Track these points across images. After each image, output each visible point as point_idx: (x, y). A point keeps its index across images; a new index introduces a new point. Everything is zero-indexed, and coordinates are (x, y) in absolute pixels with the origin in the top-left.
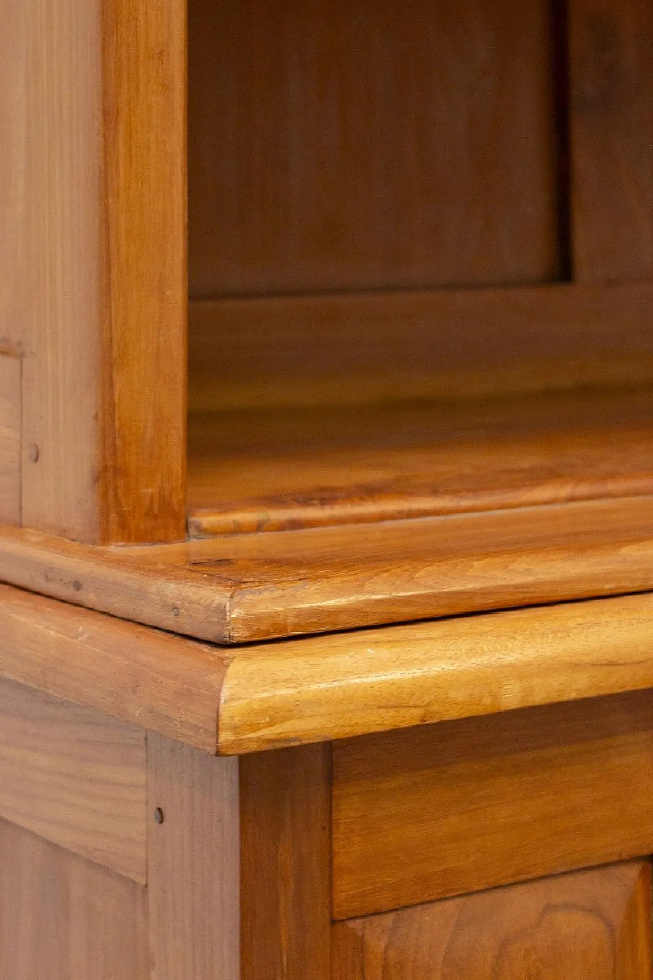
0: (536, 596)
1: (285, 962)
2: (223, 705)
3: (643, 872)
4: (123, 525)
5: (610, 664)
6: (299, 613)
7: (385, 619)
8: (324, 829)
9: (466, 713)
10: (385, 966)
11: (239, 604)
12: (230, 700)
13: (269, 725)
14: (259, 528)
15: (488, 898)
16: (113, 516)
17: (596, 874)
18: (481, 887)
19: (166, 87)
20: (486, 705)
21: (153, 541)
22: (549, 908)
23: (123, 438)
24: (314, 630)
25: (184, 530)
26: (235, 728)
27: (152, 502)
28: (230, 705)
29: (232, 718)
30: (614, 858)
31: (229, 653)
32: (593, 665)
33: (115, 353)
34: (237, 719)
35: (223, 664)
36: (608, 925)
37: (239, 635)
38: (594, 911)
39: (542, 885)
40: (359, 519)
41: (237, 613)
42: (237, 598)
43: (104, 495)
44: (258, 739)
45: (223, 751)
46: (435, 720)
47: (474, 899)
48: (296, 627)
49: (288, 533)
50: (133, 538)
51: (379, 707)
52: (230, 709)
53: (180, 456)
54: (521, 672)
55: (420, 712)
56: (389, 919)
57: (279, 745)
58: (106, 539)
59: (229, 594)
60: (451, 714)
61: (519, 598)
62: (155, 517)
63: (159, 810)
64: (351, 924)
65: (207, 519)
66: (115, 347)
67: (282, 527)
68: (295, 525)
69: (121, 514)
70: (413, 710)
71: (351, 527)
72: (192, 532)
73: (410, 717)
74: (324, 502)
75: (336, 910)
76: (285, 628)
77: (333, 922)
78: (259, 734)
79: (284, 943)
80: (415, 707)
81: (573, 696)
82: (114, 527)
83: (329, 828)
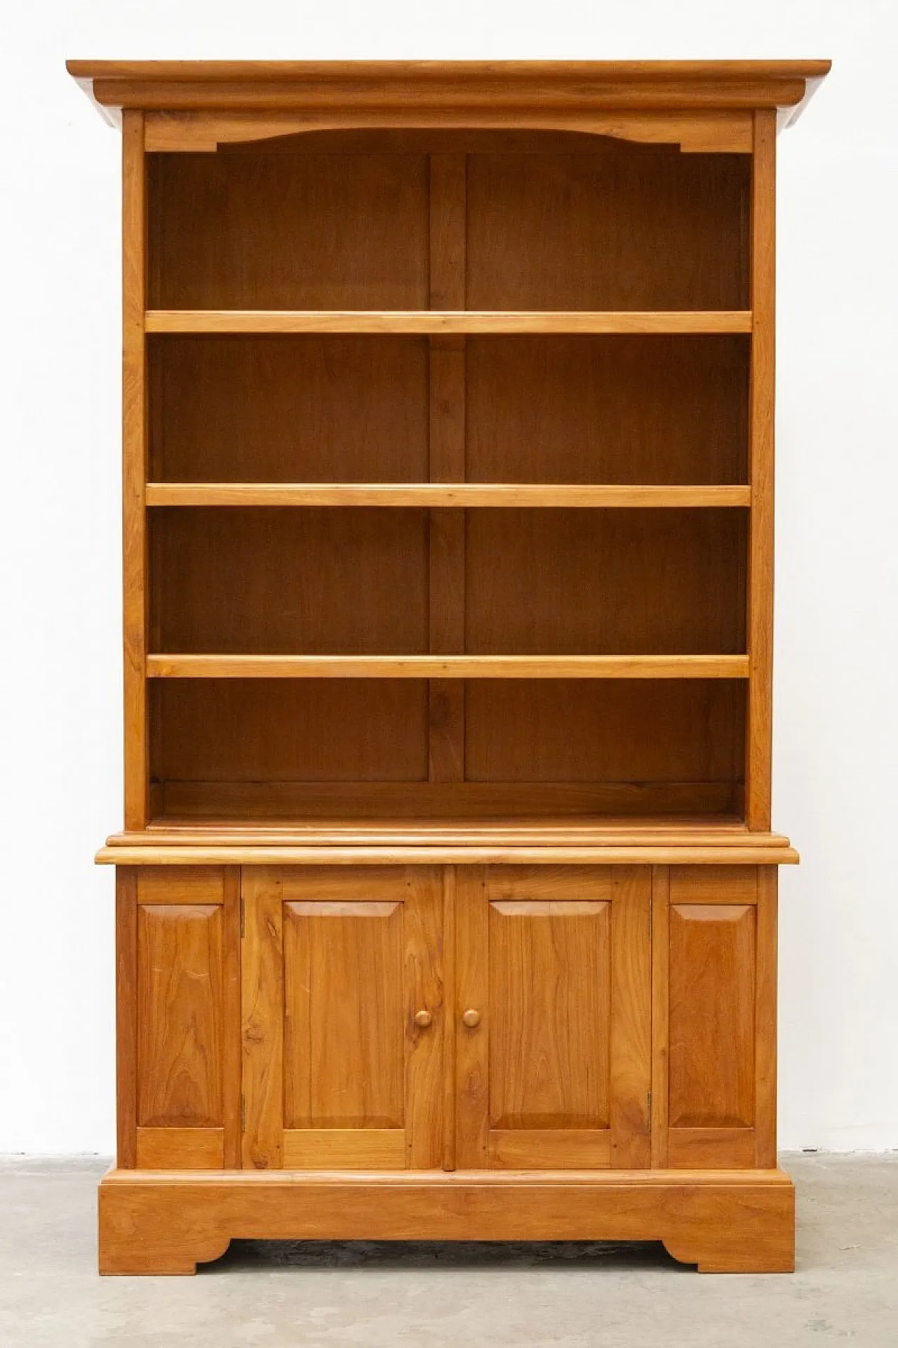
1: (124, 910)
3: (219, 907)
8: (135, 885)
10: (149, 916)
17: (207, 906)
18: (173, 903)
20: (158, 863)
22: (191, 911)
30: (211, 903)
36: (208, 917)
38: (206, 914)
39: (191, 905)
47: (171, 906)
56: (150, 907)
64: (141, 906)
73: (139, 863)
75: (138, 903)
77: (138, 905)
79: (124, 906)
83: (137, 887)
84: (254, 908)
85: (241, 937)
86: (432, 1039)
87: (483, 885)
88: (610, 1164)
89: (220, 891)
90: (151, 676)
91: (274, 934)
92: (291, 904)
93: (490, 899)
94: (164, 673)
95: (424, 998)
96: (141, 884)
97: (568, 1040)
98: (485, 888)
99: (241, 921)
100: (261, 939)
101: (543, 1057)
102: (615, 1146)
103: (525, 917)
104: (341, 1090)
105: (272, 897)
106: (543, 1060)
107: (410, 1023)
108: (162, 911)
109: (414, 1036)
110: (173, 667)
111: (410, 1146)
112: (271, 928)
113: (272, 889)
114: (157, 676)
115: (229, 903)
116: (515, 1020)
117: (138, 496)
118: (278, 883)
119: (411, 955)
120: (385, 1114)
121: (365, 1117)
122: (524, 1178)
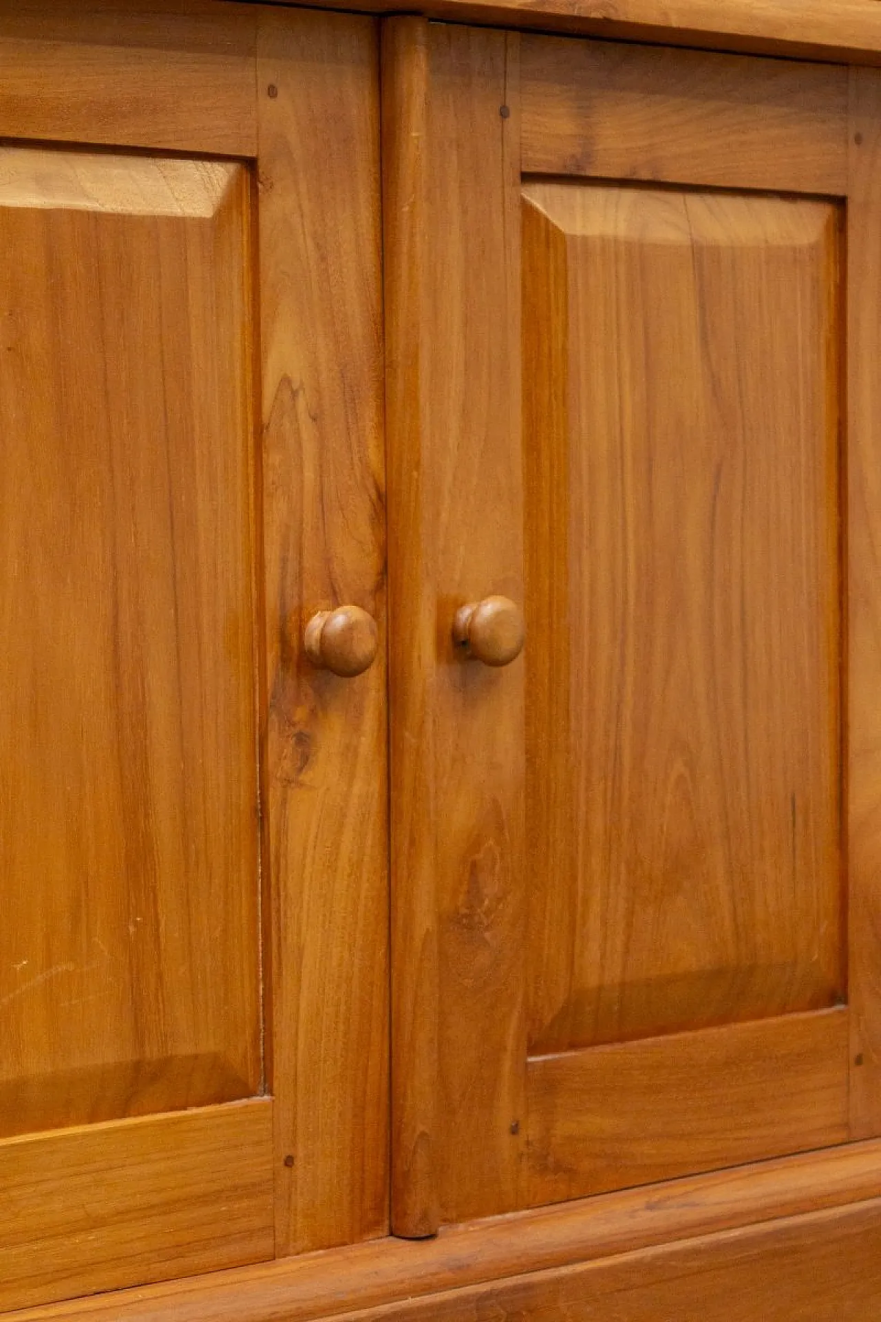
86: (355, 728)
87: (504, 113)
88: (846, 1126)
93: (526, 169)
95: (328, 561)
97: (745, 705)
98: (511, 122)
101: (679, 767)
102: (859, 1061)
103: (629, 245)
104: (49, 964)
106: (681, 777)
107: (284, 660)
109: (300, 714)
111: (289, 1162)
116: (604, 634)
119: (286, 381)
120: (209, 1045)
121: (138, 1066)
122: (646, 1220)
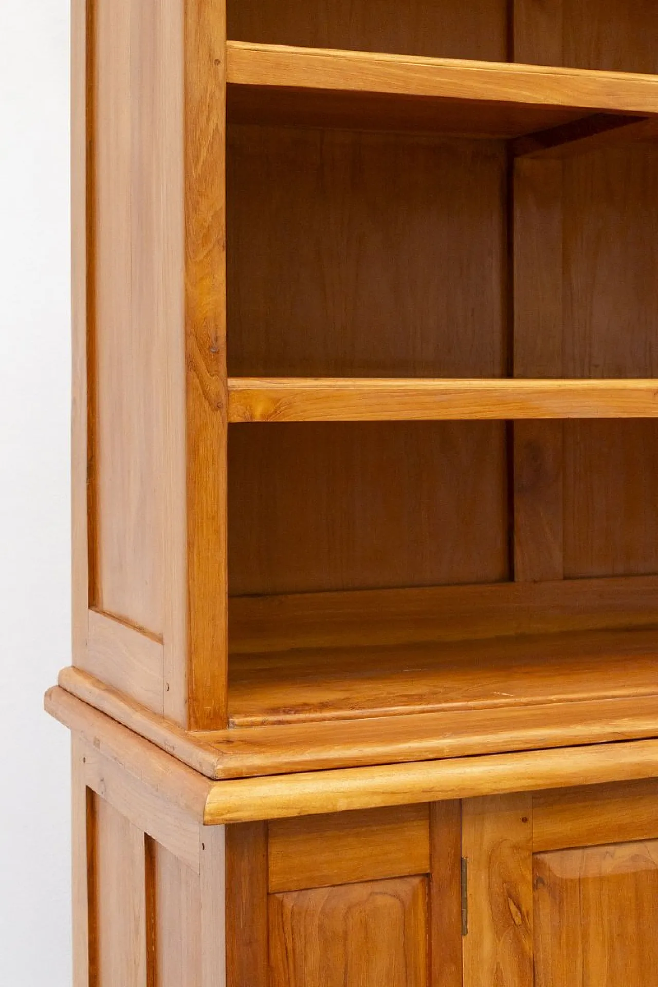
0: (364, 762)
1: (244, 909)
2: (206, 805)
3: (422, 881)
4: (196, 722)
5: (392, 793)
6: (248, 768)
7: (289, 770)
8: (264, 856)
9: (320, 811)
10: (292, 913)
11: (221, 763)
12: (210, 803)
13: (227, 813)
14: (263, 724)
15: (344, 888)
16: (192, 719)
17: (398, 881)
18: (340, 883)
19: (217, 532)
20: (329, 808)
21: (210, 729)
22: (373, 894)
23: (196, 685)
24: (255, 775)
25: (226, 724)
26: (211, 815)
27: (210, 713)
28: (210, 805)
29: (210, 810)
30: (407, 874)
31: (215, 783)
32: (383, 793)
33: (193, 648)
34: (212, 811)
35: (210, 787)
36: (402, 902)
37: (220, 776)
38: (396, 896)
39: (371, 884)
40: (312, 720)
41: (220, 767)
42: (220, 760)
43: (189, 709)
44: (223, 819)
45: (206, 823)
46: (306, 814)
47: (336, 888)
48: (247, 773)
49: (276, 727)
50: (201, 727)
51: (278, 808)
52: (209, 807)
53: (223, 693)
54: (348, 795)
55: (298, 810)
56: (295, 894)
57: (232, 822)
58: (189, 729)
59: (217, 759)
60: (313, 812)
61: (355, 763)
62: (211, 719)
63: (203, 844)
64: (277, 895)
65: (237, 720)
66: (193, 645)
67: (273, 724)
68: (280, 722)
69: (195, 717)
70: (294, 809)
71: (307, 725)
72: (231, 725)
73: (293, 813)
74: (296, 712)
75: (270, 889)
76: (242, 773)
77: (268, 894)
78: (223, 817)
79: (244, 901)
80: (296, 808)
81: (373, 806)
82: (193, 723)
83: (267, 857)
84: (483, 876)
85: (463, 934)
89: (423, 849)
90: (237, 419)
91: (518, 921)
92: (546, 857)
94: (259, 413)
96: (276, 849)
99: (463, 903)
100: (498, 934)
105: (516, 848)
108: (317, 898)
110: (276, 401)
112: (513, 908)
113: (517, 834)
114: (250, 420)
115: (443, 871)
117: (217, 62)
118: (525, 820)
